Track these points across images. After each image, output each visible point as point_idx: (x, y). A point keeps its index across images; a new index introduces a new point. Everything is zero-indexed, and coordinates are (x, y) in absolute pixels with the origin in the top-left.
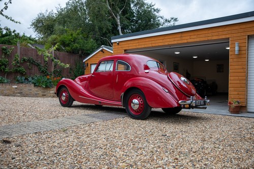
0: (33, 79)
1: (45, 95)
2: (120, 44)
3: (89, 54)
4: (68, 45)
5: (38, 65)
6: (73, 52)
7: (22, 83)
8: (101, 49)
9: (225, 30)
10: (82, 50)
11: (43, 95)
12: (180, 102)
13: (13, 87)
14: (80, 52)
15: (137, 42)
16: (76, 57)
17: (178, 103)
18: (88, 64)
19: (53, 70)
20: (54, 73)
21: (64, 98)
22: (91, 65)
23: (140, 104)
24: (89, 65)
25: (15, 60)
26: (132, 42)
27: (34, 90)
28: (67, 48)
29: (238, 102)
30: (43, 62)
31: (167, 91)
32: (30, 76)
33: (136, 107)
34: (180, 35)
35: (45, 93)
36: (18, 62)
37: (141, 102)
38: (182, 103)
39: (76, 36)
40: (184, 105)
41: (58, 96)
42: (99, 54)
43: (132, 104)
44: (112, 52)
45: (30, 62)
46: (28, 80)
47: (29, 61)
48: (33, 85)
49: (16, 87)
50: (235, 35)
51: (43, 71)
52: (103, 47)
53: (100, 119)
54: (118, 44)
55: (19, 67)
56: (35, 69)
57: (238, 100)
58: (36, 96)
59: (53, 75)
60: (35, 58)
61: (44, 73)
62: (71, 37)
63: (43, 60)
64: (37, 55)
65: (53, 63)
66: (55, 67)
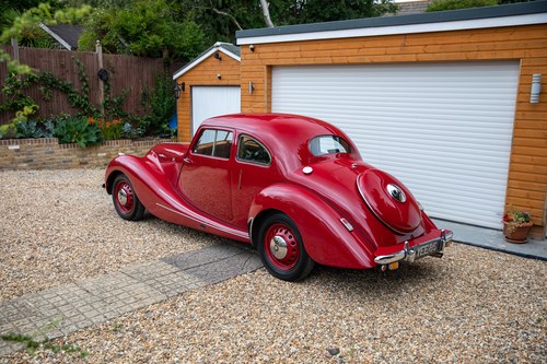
0: (55, 123)
1: (86, 163)
2: (258, 49)
3: (186, 61)
4: (135, 38)
5: (66, 90)
6: (150, 54)
7: (31, 137)
8: (214, 50)
9: (512, 37)
10: (171, 49)
11: (81, 163)
12: (378, 258)
13: (11, 148)
14: (165, 54)
15: (297, 48)
16: (154, 67)
18: (183, 84)
19: (101, 100)
20: (106, 108)
22: (191, 87)
24: (187, 87)
25: (10, 82)
26: (285, 48)
27: (60, 152)
28: (134, 46)
29: (526, 216)
30: (77, 83)
31: (350, 227)
32: (48, 118)
35: (86, 159)
36: (17, 87)
37: (290, 237)
38: (383, 262)
39: (154, 16)
40: (387, 265)
42: (209, 64)
44: (238, 59)
45: (45, 85)
46: (44, 127)
47: (43, 80)
48: (55, 142)
49: (18, 147)
50: (534, 53)
51: (78, 105)
52: (219, 46)
54: (253, 50)
55: (21, 96)
56: (59, 100)
57: (527, 211)
58: (66, 165)
59: (103, 111)
60: (56, 73)
61: (83, 109)
62: (141, 18)
63: (76, 76)
64: (62, 66)
65: (101, 83)
66: (107, 92)
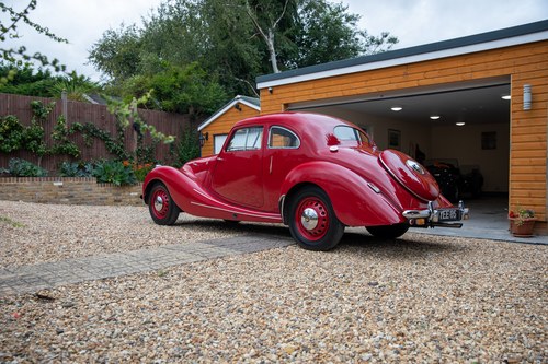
0: (94, 167)
1: (120, 201)
2: (275, 91)
3: (209, 115)
4: (168, 96)
5: (105, 139)
6: (178, 110)
7: (73, 176)
8: (235, 102)
9: (501, 58)
10: (196, 105)
11: (115, 201)
12: (405, 212)
13: (55, 184)
14: (191, 110)
15: (311, 86)
16: (183, 121)
17: (401, 216)
18: (207, 135)
19: (135, 148)
20: (138, 155)
21: (159, 207)
22: (214, 136)
23: (319, 218)
24: (210, 137)
25: (58, 129)
26: (301, 87)
27: (98, 190)
28: (165, 102)
29: (530, 213)
30: (115, 132)
31: (378, 190)
32: (88, 161)
33: (312, 225)
34: (402, 72)
35: (120, 197)
36: (63, 133)
37: (323, 213)
38: (410, 216)
39: (185, 78)
40: (415, 219)
41: (146, 203)
42: (230, 114)
43: (303, 219)
44: (259, 109)
45: (88, 133)
46: (84, 169)
47: (86, 130)
48: (94, 181)
49: (61, 184)
50: (522, 69)
51: (114, 152)
52: (240, 99)
53: (237, 250)
54: (271, 91)
55: (66, 142)
56: (99, 146)
57: (531, 209)
58: (102, 202)
59: (135, 158)
60: (97, 124)
61: (118, 155)
62: (174, 79)
63: (114, 127)
64: (103, 118)
65: (135, 133)
66: (140, 140)
